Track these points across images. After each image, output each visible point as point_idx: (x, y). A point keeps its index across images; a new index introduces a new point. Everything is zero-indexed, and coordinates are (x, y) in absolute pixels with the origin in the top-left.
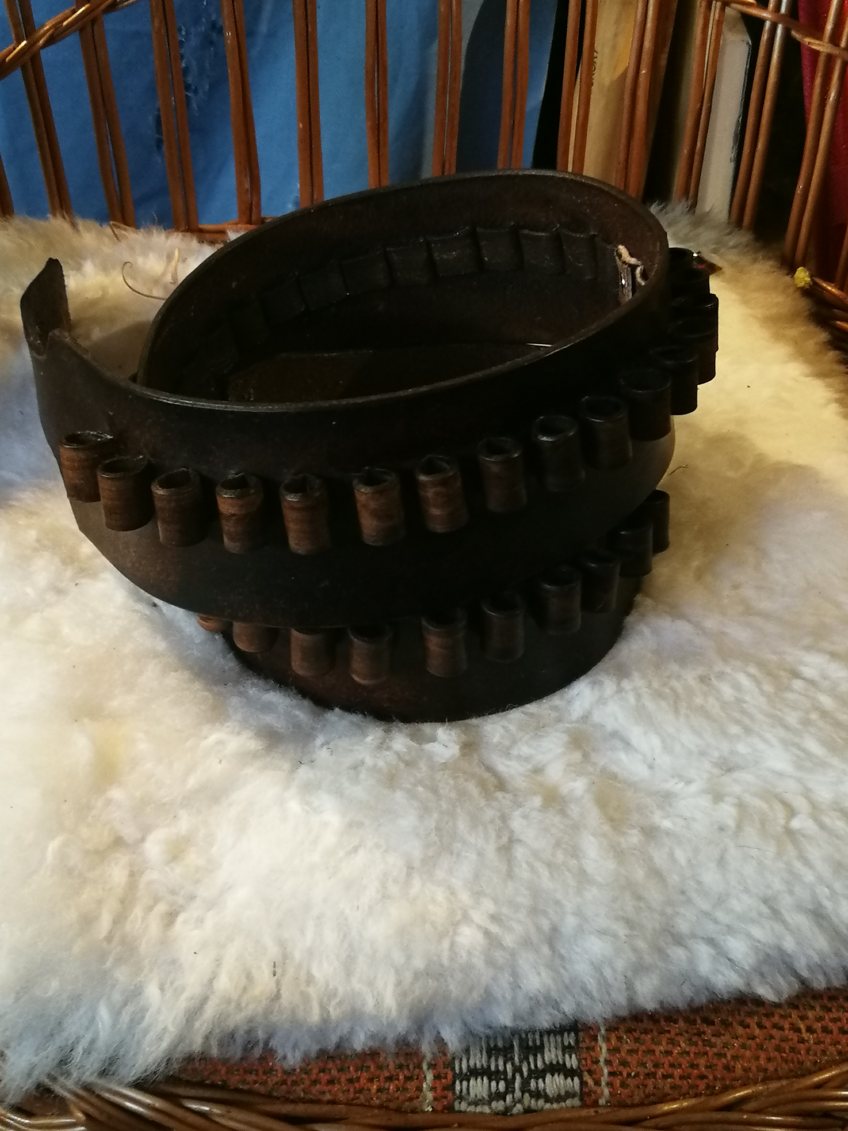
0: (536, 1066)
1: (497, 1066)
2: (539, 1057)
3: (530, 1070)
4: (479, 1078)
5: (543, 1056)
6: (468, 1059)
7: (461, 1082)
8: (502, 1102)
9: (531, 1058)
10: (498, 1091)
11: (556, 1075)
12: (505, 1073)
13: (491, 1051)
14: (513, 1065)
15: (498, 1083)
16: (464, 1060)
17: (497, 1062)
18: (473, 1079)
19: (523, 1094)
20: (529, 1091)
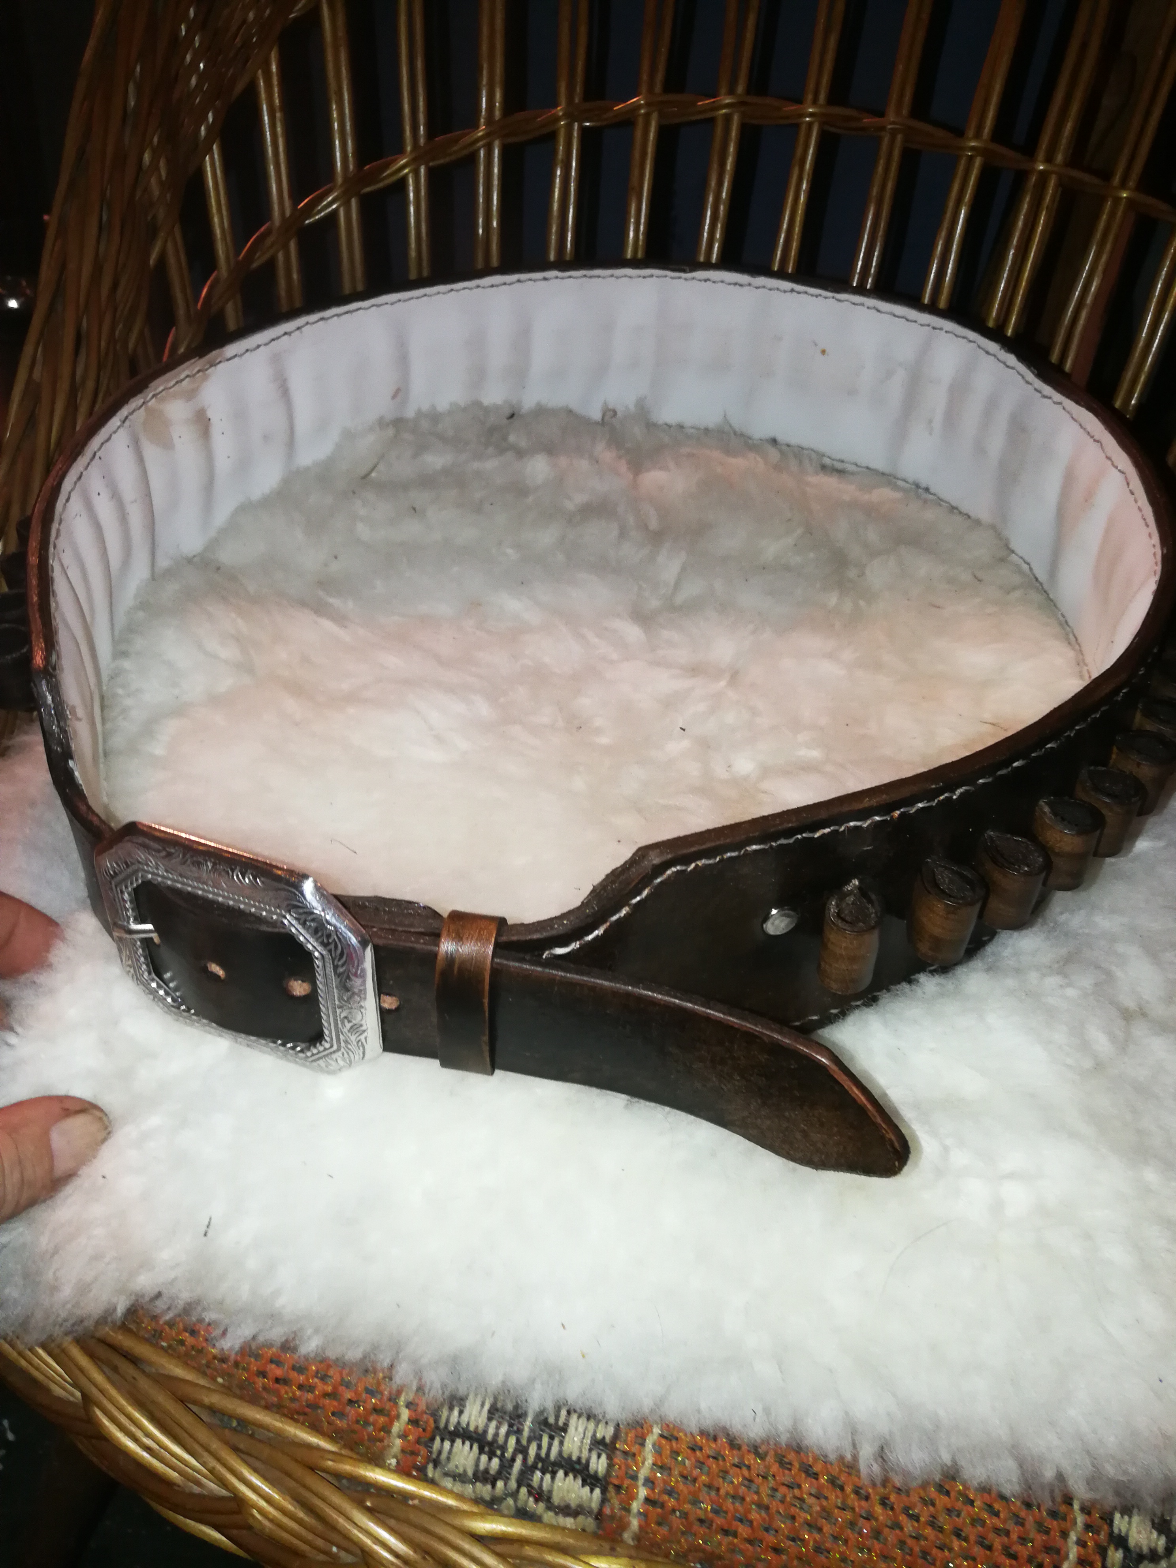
0: (548, 1454)
1: (496, 1435)
2: (556, 1442)
3: (538, 1456)
4: (468, 1443)
5: (561, 1443)
6: (461, 1412)
7: (442, 1440)
8: (489, 1487)
9: (545, 1440)
10: (486, 1471)
11: (571, 1476)
12: (503, 1448)
13: (494, 1412)
14: (518, 1441)
15: (490, 1459)
16: (456, 1412)
17: (497, 1430)
18: (459, 1442)
19: (519, 1487)
20: (529, 1486)
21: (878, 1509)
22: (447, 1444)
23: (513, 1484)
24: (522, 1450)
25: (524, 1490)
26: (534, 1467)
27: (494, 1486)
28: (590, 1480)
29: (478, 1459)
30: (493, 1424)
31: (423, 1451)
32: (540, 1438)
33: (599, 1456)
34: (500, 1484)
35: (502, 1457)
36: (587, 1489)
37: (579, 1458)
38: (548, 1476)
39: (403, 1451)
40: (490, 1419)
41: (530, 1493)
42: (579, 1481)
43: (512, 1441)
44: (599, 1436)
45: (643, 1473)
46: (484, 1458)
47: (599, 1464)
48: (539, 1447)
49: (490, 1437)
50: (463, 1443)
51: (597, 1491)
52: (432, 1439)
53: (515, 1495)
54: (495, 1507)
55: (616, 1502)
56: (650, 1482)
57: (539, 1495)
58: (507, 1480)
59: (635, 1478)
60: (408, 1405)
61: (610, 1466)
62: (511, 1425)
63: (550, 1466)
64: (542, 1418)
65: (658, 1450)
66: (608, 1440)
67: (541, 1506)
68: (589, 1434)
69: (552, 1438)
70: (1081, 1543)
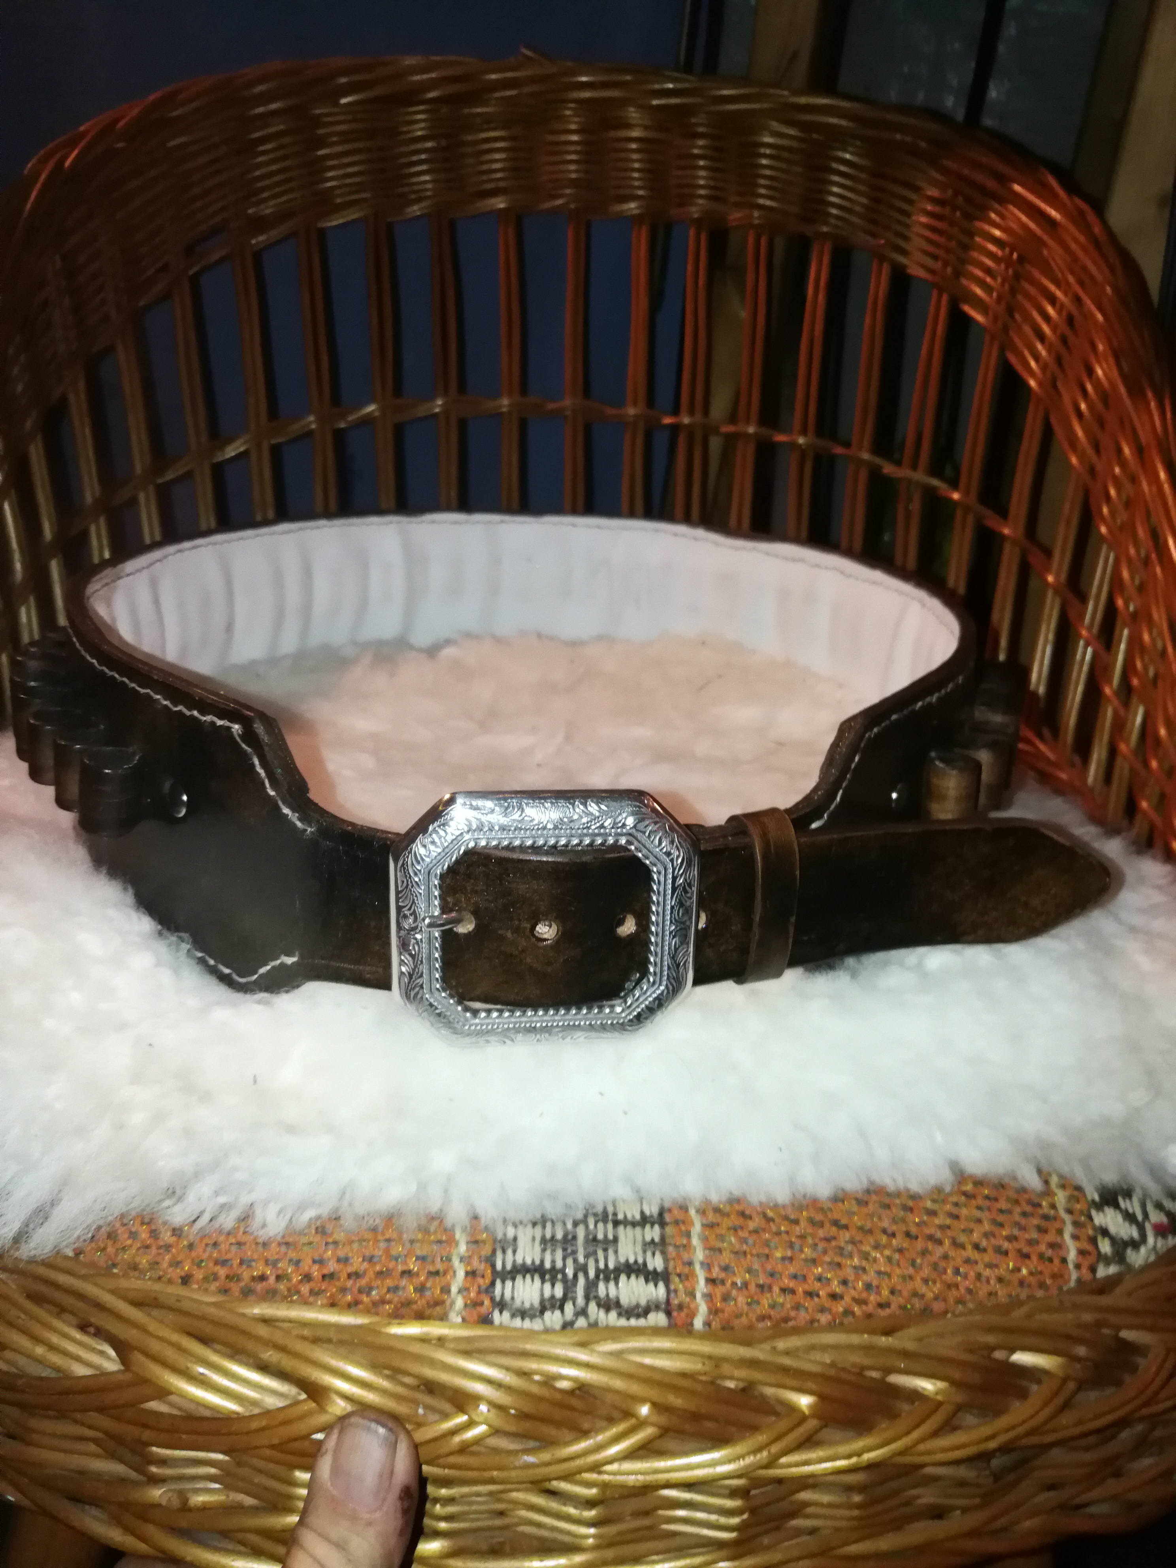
0: (606, 1265)
1: (553, 1262)
2: (611, 1252)
3: (598, 1271)
4: (528, 1276)
5: (616, 1252)
6: (514, 1252)
8: (558, 1313)
9: (600, 1254)
10: (553, 1297)
11: (633, 1277)
12: (563, 1271)
13: (547, 1243)
14: (575, 1261)
15: (553, 1285)
16: (509, 1252)
17: (553, 1258)
19: (587, 1304)
20: (596, 1297)
23: (581, 1303)
24: (581, 1268)
25: (592, 1305)
27: (562, 1310)
28: (652, 1276)
29: (542, 1290)
30: (548, 1254)
31: (486, 1300)
32: (595, 1253)
33: (654, 1254)
34: (568, 1306)
35: (565, 1280)
36: (651, 1285)
37: (636, 1262)
38: (612, 1285)
39: (466, 1306)
40: (544, 1250)
41: (599, 1305)
42: (642, 1280)
43: (570, 1264)
44: (648, 1238)
45: (697, 1259)
46: (547, 1286)
47: (656, 1263)
48: (597, 1261)
49: (548, 1265)
50: (524, 1277)
51: (661, 1285)
52: (493, 1284)
53: (583, 1312)
55: (680, 1291)
56: (705, 1265)
57: (608, 1305)
58: (573, 1301)
59: (690, 1264)
60: (462, 1261)
61: (666, 1260)
62: (565, 1250)
63: (611, 1275)
65: (705, 1239)
66: (657, 1239)
67: (613, 1315)
68: (639, 1238)
69: (605, 1250)
70: (1075, 1237)
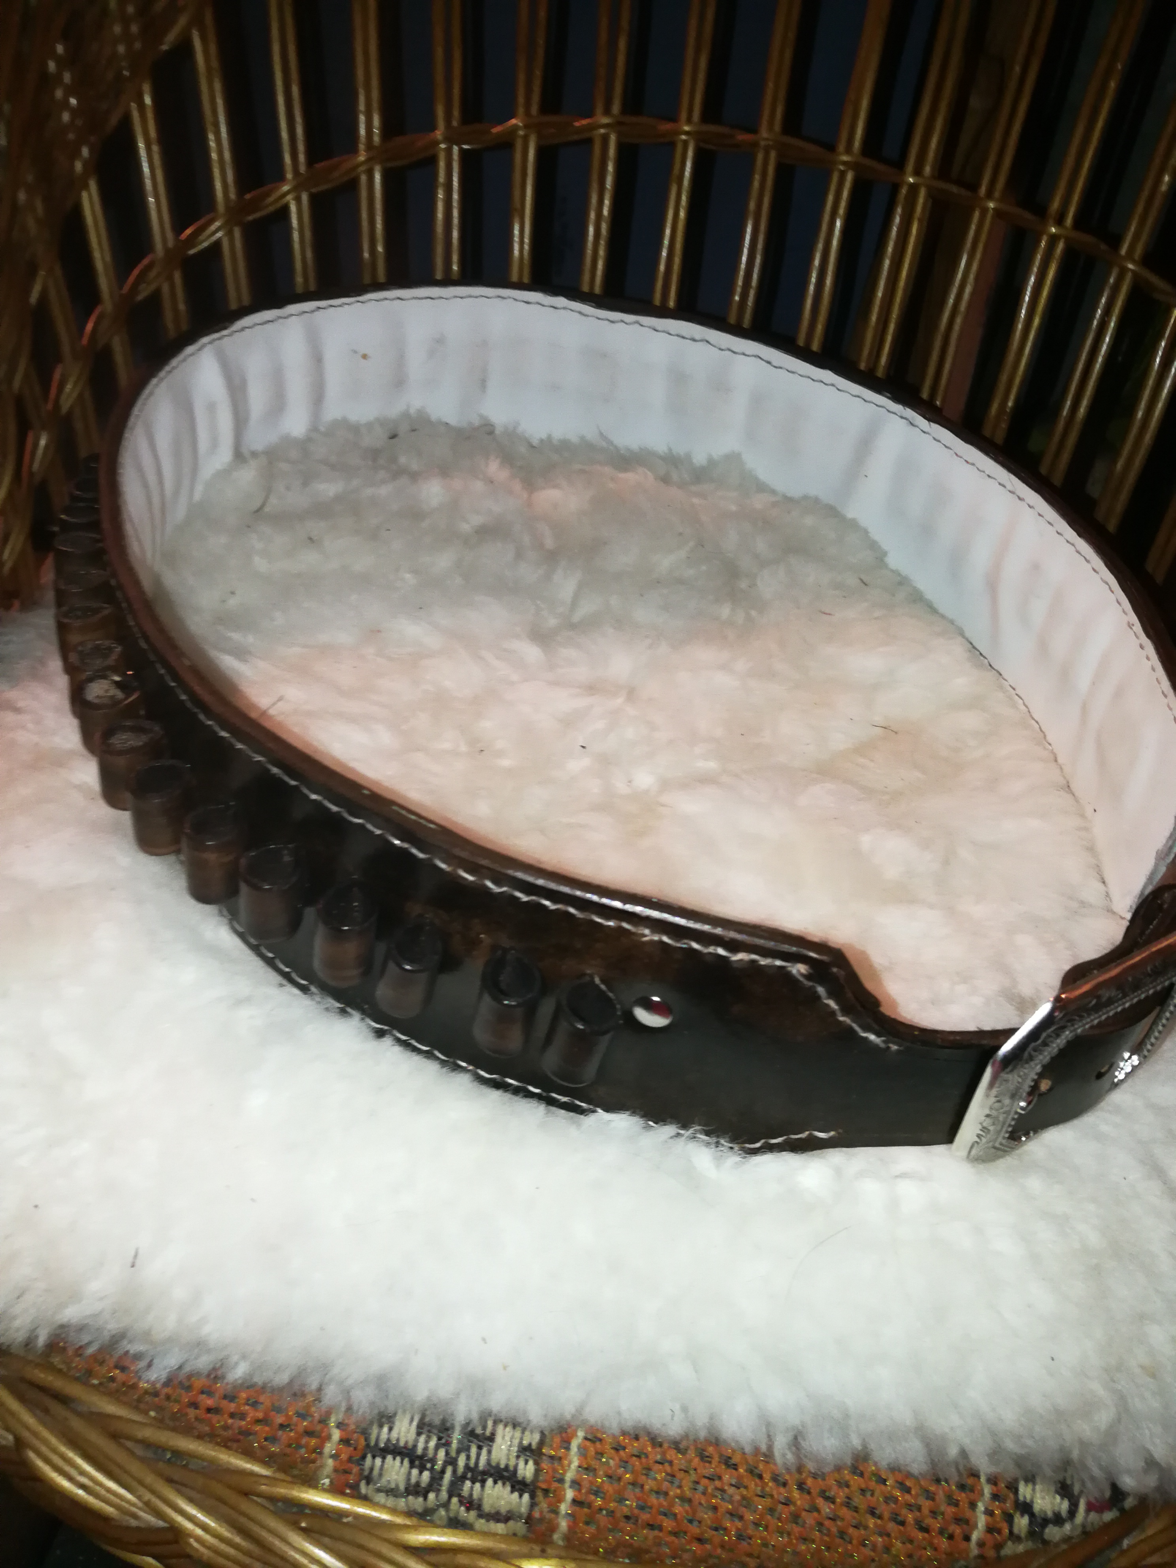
0: (477, 1463)
1: (426, 1449)
2: (484, 1452)
3: (467, 1467)
4: (398, 1459)
5: (489, 1452)
6: (391, 1429)
7: (374, 1457)
8: (421, 1499)
9: (474, 1450)
10: (418, 1484)
11: (500, 1483)
12: (433, 1461)
13: (423, 1427)
14: (447, 1453)
15: (421, 1472)
16: (385, 1429)
17: (427, 1444)
18: (389, 1458)
19: (450, 1497)
20: (459, 1496)
21: (796, 1494)
22: (378, 1461)
23: (444, 1495)
24: (451, 1461)
25: (455, 1500)
26: (463, 1478)
27: (425, 1498)
28: (519, 1485)
29: (409, 1473)
30: (422, 1439)
31: (355, 1470)
32: (468, 1449)
33: (526, 1462)
34: (432, 1496)
35: (432, 1470)
36: (516, 1494)
37: (507, 1466)
38: (478, 1485)
39: (336, 1470)
40: (419, 1434)
41: (461, 1503)
42: (508, 1488)
43: (441, 1454)
44: (525, 1442)
45: (569, 1476)
46: (415, 1472)
47: (526, 1470)
48: (468, 1458)
49: (419, 1451)
50: (394, 1459)
51: (526, 1497)
52: (364, 1457)
53: (446, 1505)
54: (428, 1518)
55: (544, 1505)
56: (576, 1484)
57: (470, 1504)
58: (438, 1491)
59: (561, 1481)
60: (339, 1425)
61: (538, 1471)
62: (440, 1439)
63: (479, 1476)
64: (469, 1429)
65: (583, 1452)
66: (534, 1446)
67: (473, 1514)
68: (516, 1442)
69: (480, 1448)
70: (989, 1513)
